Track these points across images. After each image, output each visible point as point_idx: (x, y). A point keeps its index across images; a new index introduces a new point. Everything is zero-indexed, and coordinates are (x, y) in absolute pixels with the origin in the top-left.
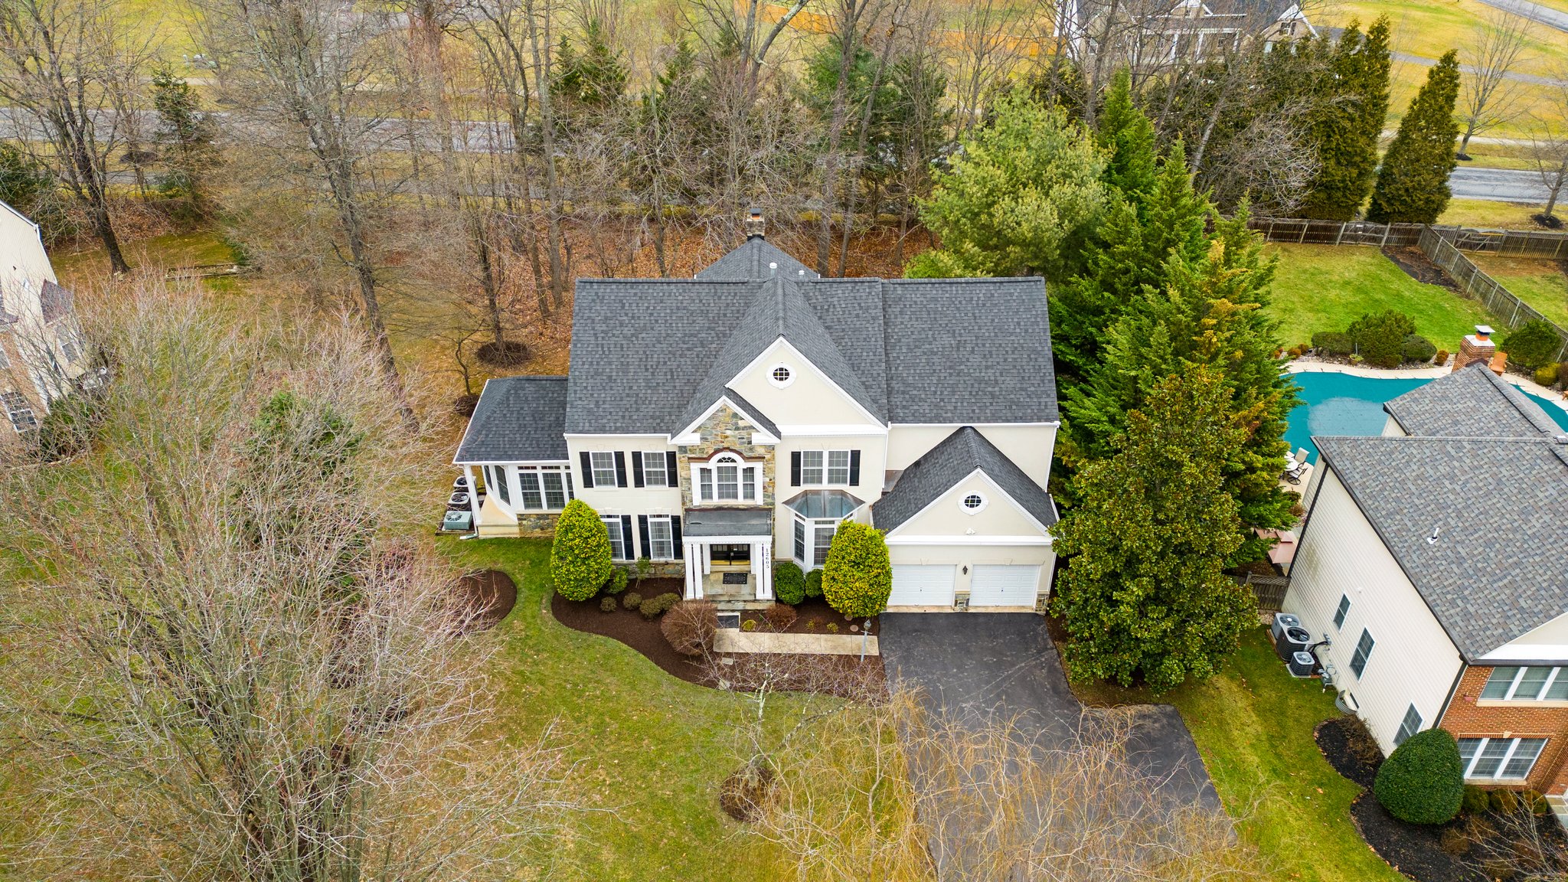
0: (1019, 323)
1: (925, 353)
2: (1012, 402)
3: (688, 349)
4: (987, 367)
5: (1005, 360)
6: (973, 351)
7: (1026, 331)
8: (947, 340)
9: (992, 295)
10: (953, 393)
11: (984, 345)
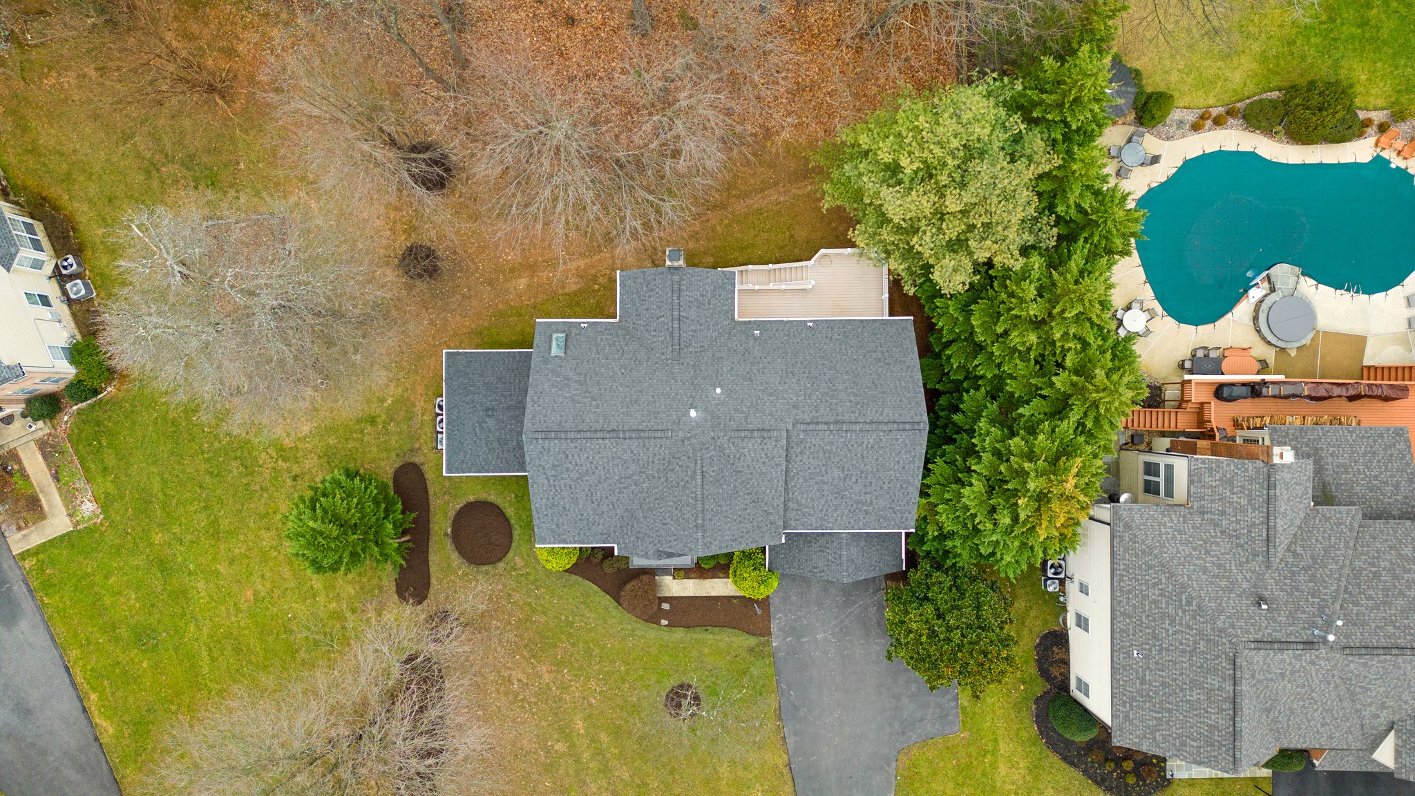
0: (898, 462)
1: (817, 483)
2: (881, 516)
3: (625, 488)
4: (866, 493)
5: (882, 488)
6: (856, 482)
7: (904, 467)
8: (837, 473)
9: (881, 440)
10: (836, 510)
11: (866, 478)
